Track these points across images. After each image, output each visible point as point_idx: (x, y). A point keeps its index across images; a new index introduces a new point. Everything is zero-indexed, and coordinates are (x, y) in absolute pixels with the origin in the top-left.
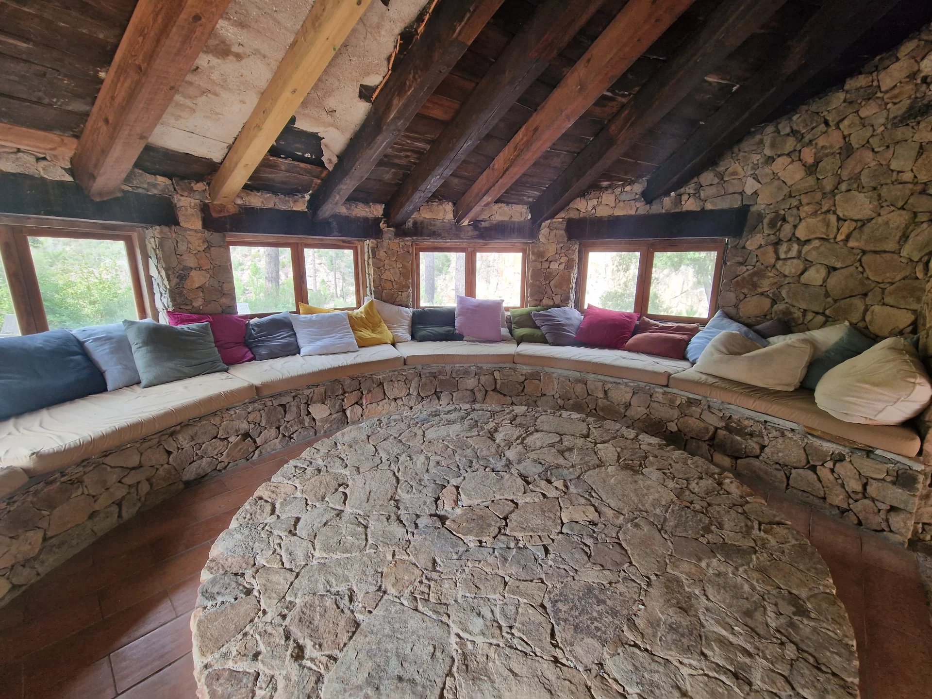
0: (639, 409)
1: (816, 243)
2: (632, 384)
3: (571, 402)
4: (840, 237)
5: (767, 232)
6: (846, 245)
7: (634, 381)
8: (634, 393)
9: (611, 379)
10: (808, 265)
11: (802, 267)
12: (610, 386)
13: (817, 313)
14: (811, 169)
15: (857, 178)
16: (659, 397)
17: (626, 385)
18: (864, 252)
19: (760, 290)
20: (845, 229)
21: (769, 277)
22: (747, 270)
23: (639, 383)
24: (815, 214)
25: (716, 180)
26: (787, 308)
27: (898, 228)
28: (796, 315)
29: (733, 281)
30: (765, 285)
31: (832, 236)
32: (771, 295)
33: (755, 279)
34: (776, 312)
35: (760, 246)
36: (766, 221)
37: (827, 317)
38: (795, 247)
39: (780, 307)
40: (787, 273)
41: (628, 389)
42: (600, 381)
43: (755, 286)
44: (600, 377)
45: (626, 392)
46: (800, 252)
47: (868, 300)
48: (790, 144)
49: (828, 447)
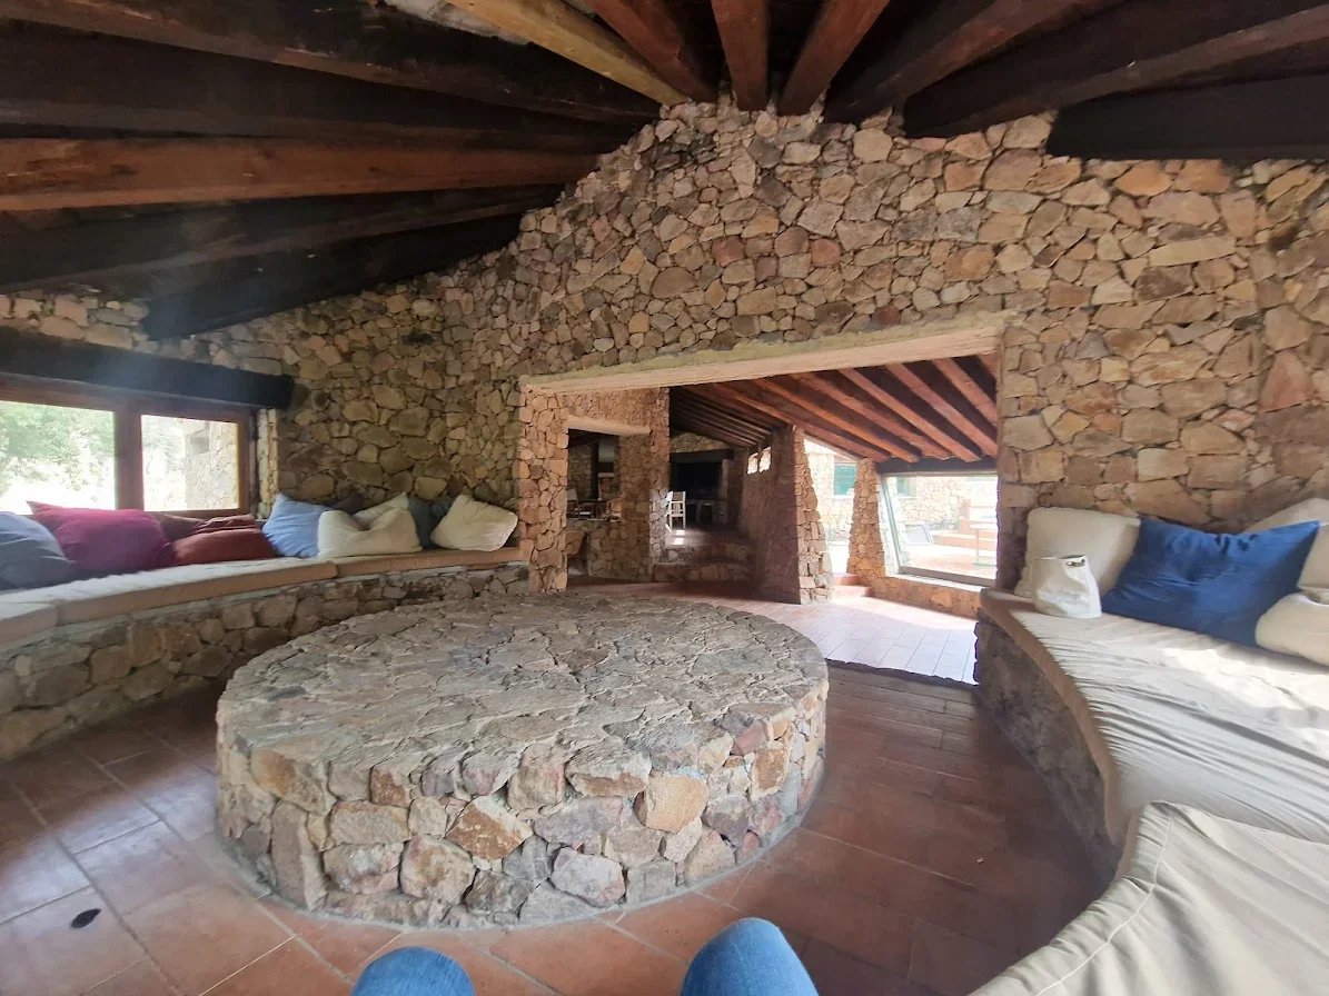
0: (309, 619)
1: (365, 425)
2: (294, 590)
3: (197, 656)
4: (383, 422)
5: (316, 408)
6: (388, 429)
7: (296, 585)
8: (299, 600)
9: (263, 593)
10: (360, 445)
11: (356, 446)
12: (261, 604)
13: (378, 487)
14: (347, 357)
15: (384, 374)
16: (333, 593)
17: (284, 593)
18: (403, 436)
19: (321, 468)
20: (385, 415)
21: (329, 455)
22: (303, 447)
23: (304, 585)
24: (358, 398)
25: (250, 339)
26: (351, 485)
27: (423, 419)
28: (360, 492)
29: (289, 460)
30: (326, 464)
31: (376, 420)
32: (332, 473)
33: (314, 457)
34: (341, 490)
35: (311, 423)
36: (313, 397)
37: (386, 490)
38: (347, 426)
39: (343, 484)
40: (344, 451)
41: (290, 598)
42: (246, 601)
43: (315, 465)
44: (245, 596)
45: (289, 603)
46: (351, 431)
47: (414, 473)
48: (323, 327)
49: (485, 574)
